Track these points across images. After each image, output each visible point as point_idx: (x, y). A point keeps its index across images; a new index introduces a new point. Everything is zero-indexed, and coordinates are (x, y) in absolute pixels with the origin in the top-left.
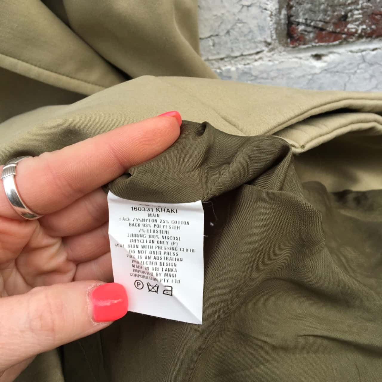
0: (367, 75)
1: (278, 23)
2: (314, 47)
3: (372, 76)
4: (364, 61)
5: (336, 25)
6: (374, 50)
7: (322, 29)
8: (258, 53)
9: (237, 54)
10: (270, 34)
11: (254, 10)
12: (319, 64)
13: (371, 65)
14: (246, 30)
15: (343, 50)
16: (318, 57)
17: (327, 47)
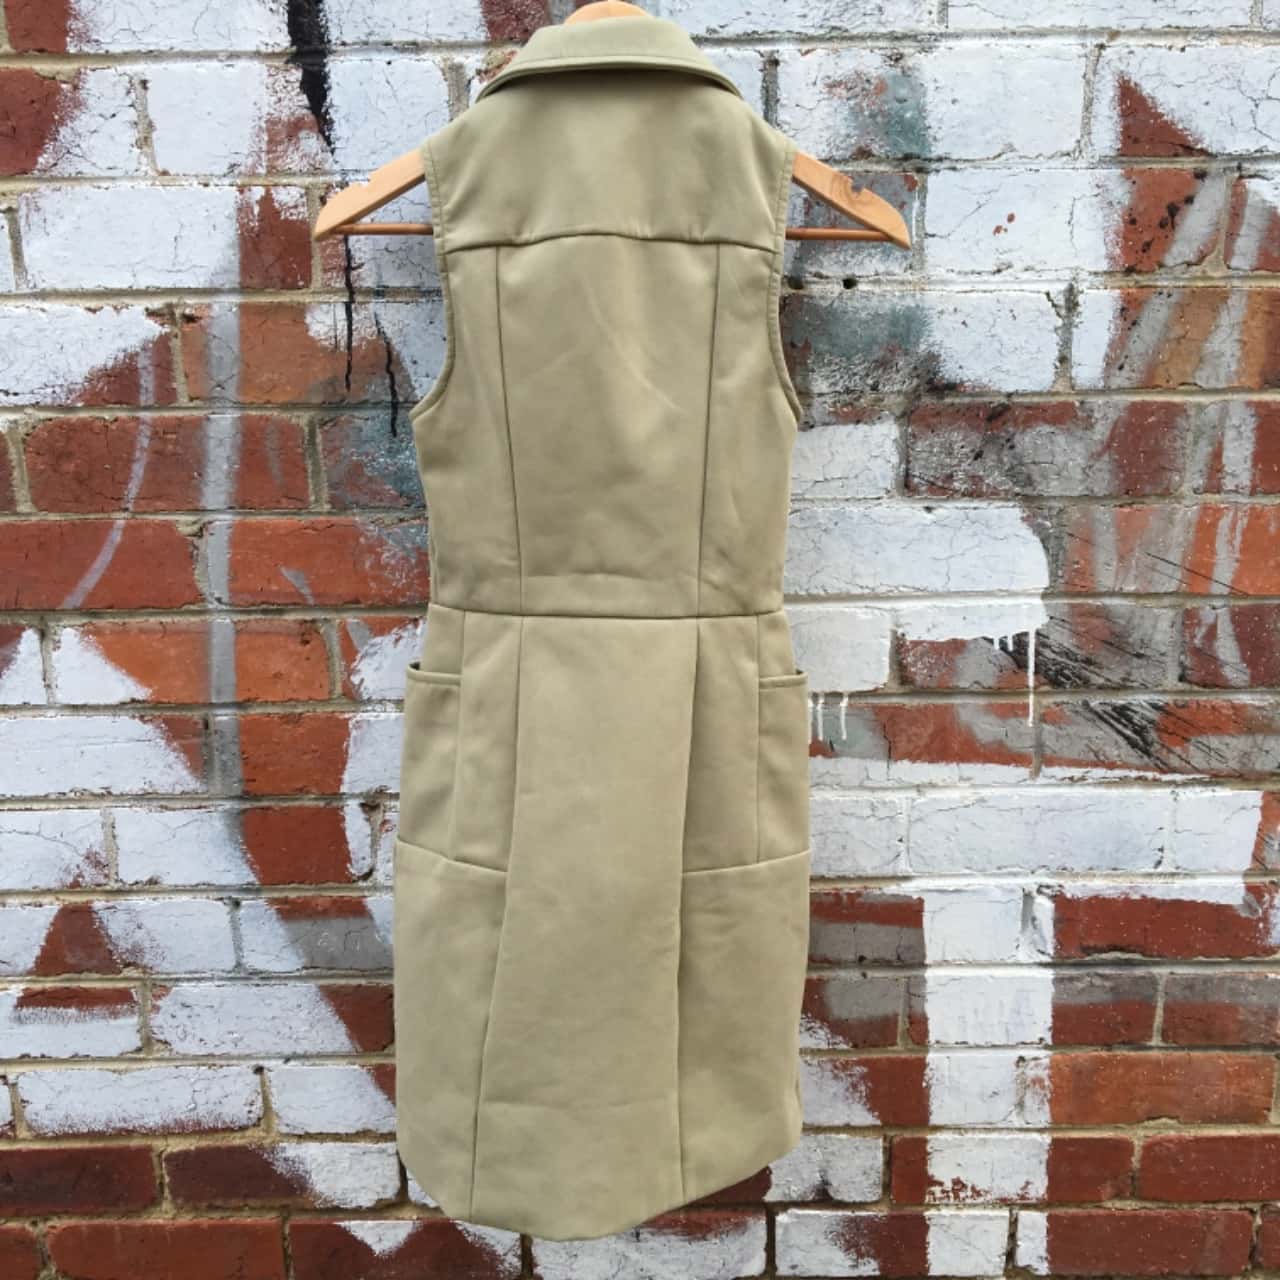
0: (970, 532)
1: (898, 475)
2: (926, 498)
3: (975, 534)
4: (967, 518)
5: (944, 482)
6: (975, 508)
7: (933, 484)
8: (879, 499)
9: (861, 496)
10: (889, 484)
11: (880, 461)
12: (929, 517)
13: (974, 523)
14: (871, 477)
15: (949, 505)
16: (929, 509)
17: (937, 501)
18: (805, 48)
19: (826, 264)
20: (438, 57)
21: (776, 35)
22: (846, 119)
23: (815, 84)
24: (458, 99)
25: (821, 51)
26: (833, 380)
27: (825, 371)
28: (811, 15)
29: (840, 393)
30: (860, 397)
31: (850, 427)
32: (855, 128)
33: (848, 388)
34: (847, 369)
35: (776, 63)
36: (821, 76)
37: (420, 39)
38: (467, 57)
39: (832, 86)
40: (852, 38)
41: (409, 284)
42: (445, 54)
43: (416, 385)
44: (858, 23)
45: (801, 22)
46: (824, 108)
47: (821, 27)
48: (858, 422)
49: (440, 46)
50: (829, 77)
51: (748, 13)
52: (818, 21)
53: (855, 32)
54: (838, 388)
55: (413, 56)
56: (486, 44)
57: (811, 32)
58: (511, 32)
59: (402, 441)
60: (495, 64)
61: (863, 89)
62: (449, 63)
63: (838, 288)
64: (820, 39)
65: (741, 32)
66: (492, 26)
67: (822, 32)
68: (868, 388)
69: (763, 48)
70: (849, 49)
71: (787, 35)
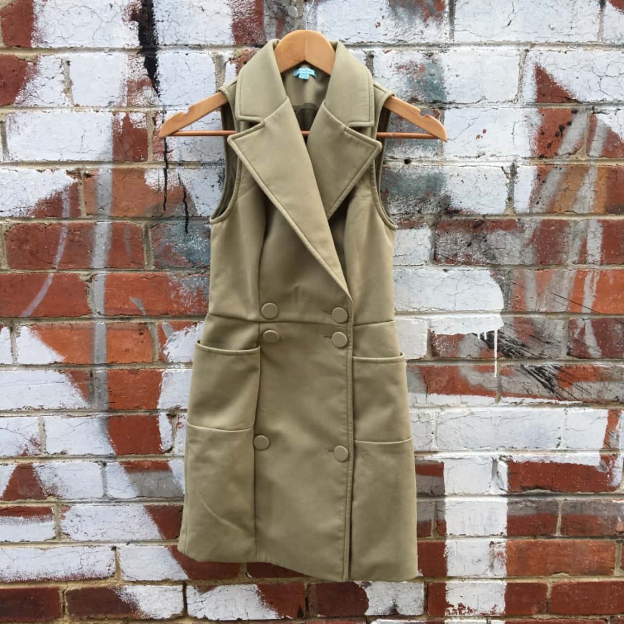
0: (466, 282)
1: (431, 254)
2: (444, 265)
3: (468, 283)
4: (464, 275)
5: (453, 257)
6: (468, 270)
7: (448, 258)
8: (421, 265)
9: (413, 264)
10: (427, 257)
11: (422, 247)
12: (446, 274)
13: (467, 277)
14: (418, 255)
15: (456, 268)
16: (445, 271)
17: (449, 266)
18: (386, 50)
19: (396, 152)
20: (211, 52)
21: (372, 44)
22: (405, 83)
23: (391, 67)
24: (220, 72)
25: (394, 51)
26: (400, 208)
27: (396, 203)
28: (389, 34)
29: (402, 214)
30: (412, 216)
31: (408, 231)
32: (410, 88)
33: (406, 212)
34: (406, 202)
35: (372, 56)
36: (394, 63)
37: (202, 43)
38: (225, 52)
39: (399, 68)
40: (409, 45)
41: (195, 160)
42: (214, 51)
43: (198, 209)
44: (412, 38)
45: (384, 37)
46: (396, 78)
47: (394, 40)
48: (411, 228)
49: (212, 47)
50: (397, 64)
51: (359, 33)
52: (392, 37)
53: (410, 43)
54: (402, 212)
55: (198, 51)
56: (234, 46)
57: (389, 42)
58: (245, 41)
59: (190, 236)
60: (238, 55)
61: (414, 70)
62: (216, 55)
63: (402, 164)
64: (394, 46)
65: (355, 42)
66: (236, 37)
67: (394, 42)
68: (416, 212)
69: (367, 50)
70: (407, 50)
71: (378, 44)
